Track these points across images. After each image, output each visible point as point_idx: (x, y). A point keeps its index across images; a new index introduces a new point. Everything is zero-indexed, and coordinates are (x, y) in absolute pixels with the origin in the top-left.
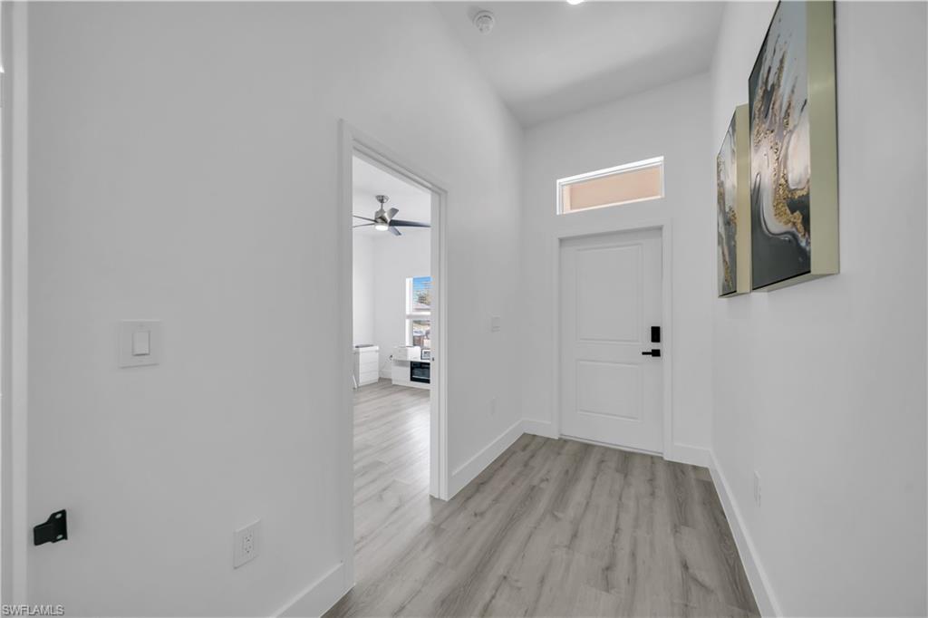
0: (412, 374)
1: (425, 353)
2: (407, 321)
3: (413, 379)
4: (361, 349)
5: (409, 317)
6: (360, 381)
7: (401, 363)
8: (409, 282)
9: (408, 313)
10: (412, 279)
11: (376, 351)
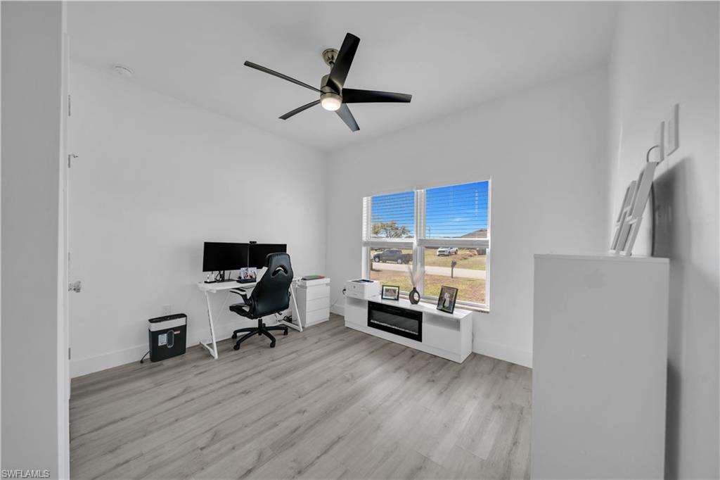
0: (370, 317)
1: (387, 290)
2: (364, 249)
3: (370, 324)
4: (308, 283)
5: (366, 244)
6: (307, 322)
7: (357, 302)
8: (366, 201)
9: (364, 239)
10: (370, 198)
11: (327, 284)
